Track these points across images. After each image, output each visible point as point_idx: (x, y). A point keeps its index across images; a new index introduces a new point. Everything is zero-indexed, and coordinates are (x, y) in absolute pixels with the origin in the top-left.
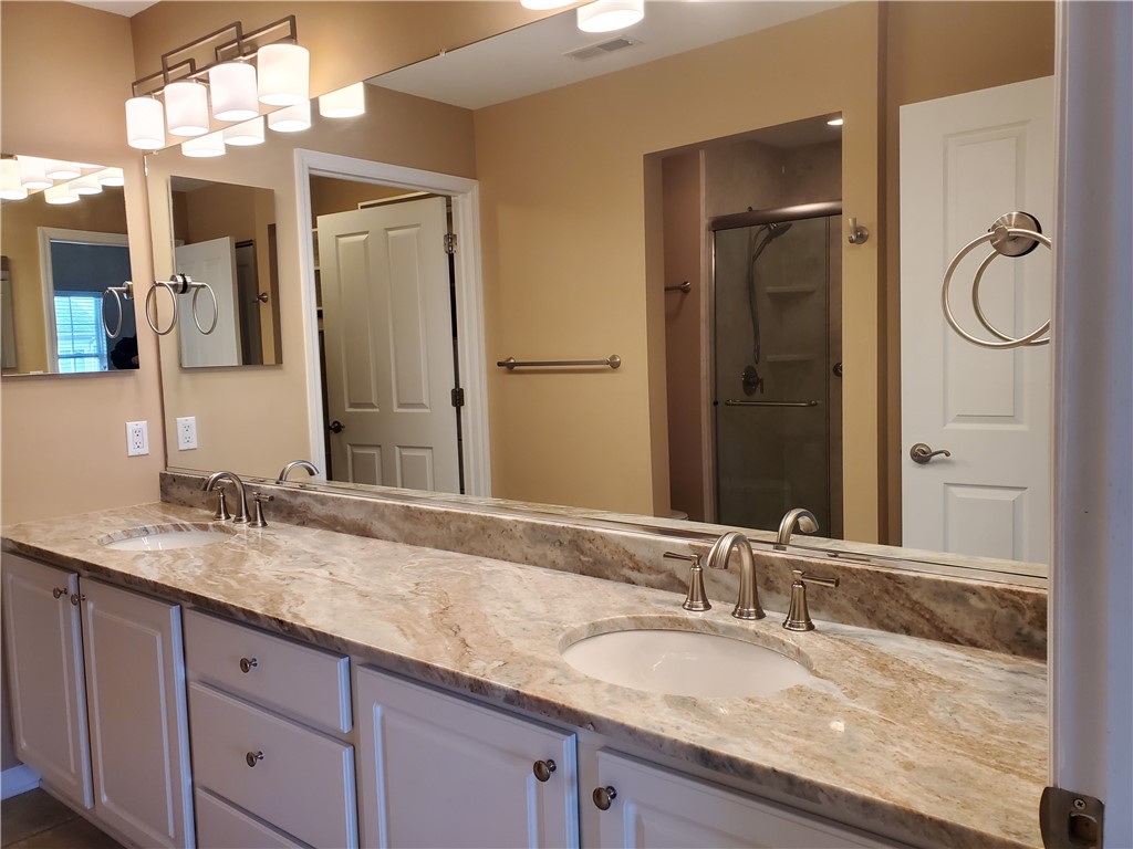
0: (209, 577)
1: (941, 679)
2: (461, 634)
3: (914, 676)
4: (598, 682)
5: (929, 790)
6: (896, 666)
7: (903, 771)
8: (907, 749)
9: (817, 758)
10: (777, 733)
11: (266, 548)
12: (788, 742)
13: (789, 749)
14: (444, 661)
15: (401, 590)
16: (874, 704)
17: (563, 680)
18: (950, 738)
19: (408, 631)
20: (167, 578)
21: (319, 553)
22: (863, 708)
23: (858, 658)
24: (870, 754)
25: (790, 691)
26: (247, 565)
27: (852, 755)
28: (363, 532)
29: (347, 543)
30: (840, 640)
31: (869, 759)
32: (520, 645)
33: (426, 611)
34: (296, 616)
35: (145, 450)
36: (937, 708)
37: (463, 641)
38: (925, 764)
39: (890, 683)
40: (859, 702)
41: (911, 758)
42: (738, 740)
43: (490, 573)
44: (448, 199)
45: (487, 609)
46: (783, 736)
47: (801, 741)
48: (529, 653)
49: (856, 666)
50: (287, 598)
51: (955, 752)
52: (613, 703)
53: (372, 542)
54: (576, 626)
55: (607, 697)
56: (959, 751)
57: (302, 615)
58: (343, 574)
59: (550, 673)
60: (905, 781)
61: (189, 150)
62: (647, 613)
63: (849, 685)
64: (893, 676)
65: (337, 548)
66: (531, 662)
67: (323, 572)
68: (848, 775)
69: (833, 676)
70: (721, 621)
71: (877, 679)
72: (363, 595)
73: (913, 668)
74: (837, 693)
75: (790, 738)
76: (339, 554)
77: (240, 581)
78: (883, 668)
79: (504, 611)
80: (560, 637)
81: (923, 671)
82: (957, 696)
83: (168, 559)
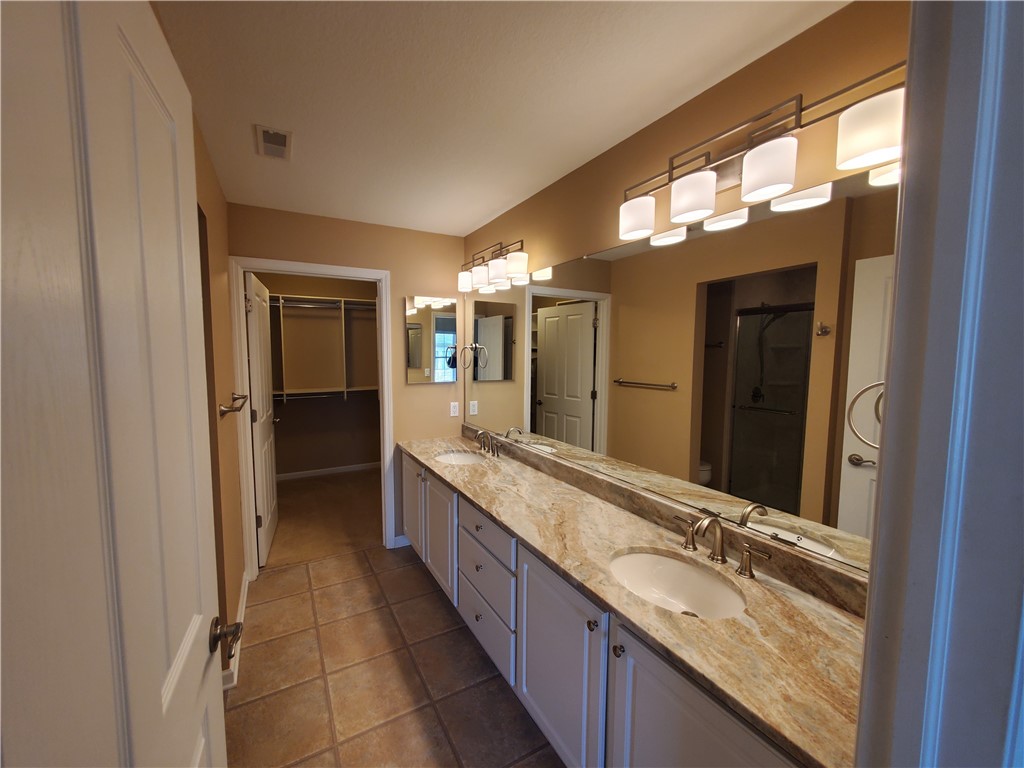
0: (469, 483)
1: (827, 636)
2: (565, 540)
3: (810, 629)
4: (623, 588)
5: (796, 721)
6: (799, 619)
7: (782, 701)
8: (789, 685)
9: (731, 675)
10: (712, 650)
11: (496, 470)
12: (717, 659)
13: (716, 663)
14: (553, 557)
15: (545, 507)
16: (777, 645)
17: (606, 582)
18: (820, 684)
19: (542, 534)
20: (453, 481)
21: (517, 477)
22: (769, 645)
23: (777, 606)
24: (765, 682)
25: (727, 621)
26: (486, 478)
27: (753, 679)
28: (537, 468)
29: (529, 471)
30: (769, 590)
31: (764, 686)
32: (591, 554)
33: (553, 522)
34: (498, 513)
35: (457, 414)
36: (818, 658)
37: (565, 545)
38: (798, 699)
39: (792, 631)
40: (768, 640)
41: (791, 692)
42: (688, 648)
43: (588, 504)
44: (596, 303)
45: (580, 527)
46: (715, 653)
47: (725, 660)
48: (595, 561)
49: (773, 612)
50: (497, 502)
51: (821, 697)
52: (627, 604)
53: (540, 474)
54: (621, 547)
55: (625, 599)
56: (824, 696)
57: (500, 513)
58: (523, 492)
59: (601, 576)
60: (781, 709)
61: (481, 291)
62: (661, 546)
63: (765, 626)
64: (795, 626)
65: (524, 475)
66: (594, 566)
67: (515, 489)
68: (746, 693)
69: (757, 615)
70: (700, 560)
71: (785, 626)
72: (529, 507)
73: (811, 623)
74: (756, 630)
75: (719, 655)
76: (524, 478)
77: (481, 488)
78: (790, 618)
79: (589, 530)
80: (612, 553)
81: (817, 627)
82: (835, 652)
83: (457, 469)
